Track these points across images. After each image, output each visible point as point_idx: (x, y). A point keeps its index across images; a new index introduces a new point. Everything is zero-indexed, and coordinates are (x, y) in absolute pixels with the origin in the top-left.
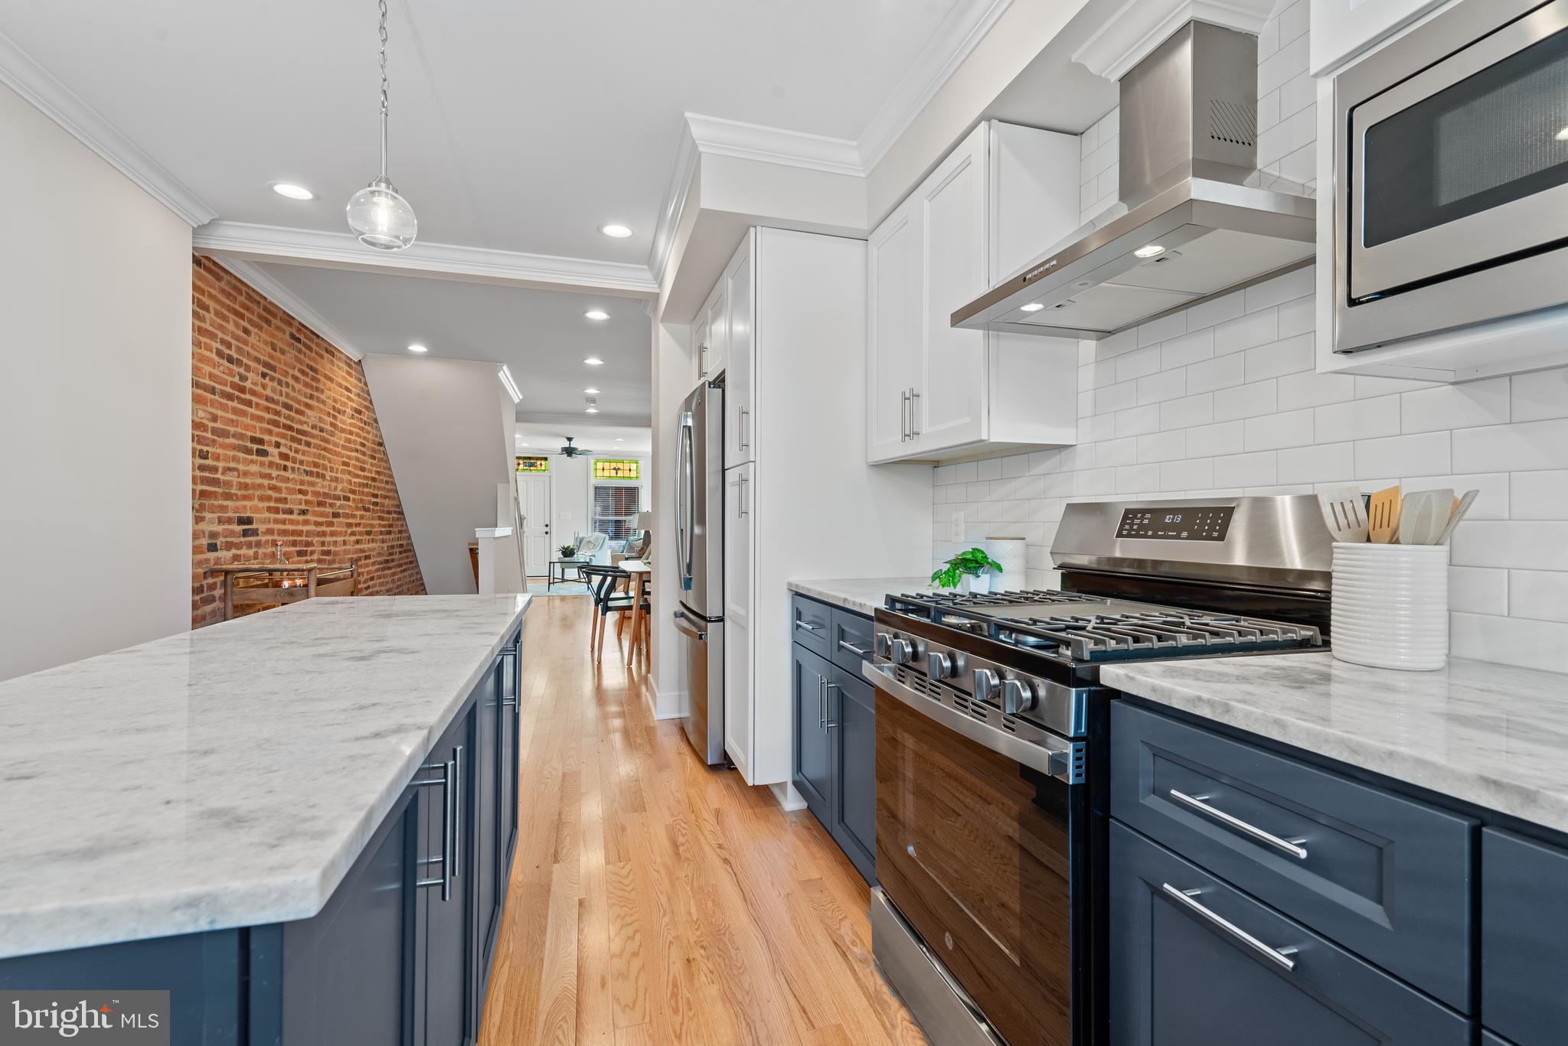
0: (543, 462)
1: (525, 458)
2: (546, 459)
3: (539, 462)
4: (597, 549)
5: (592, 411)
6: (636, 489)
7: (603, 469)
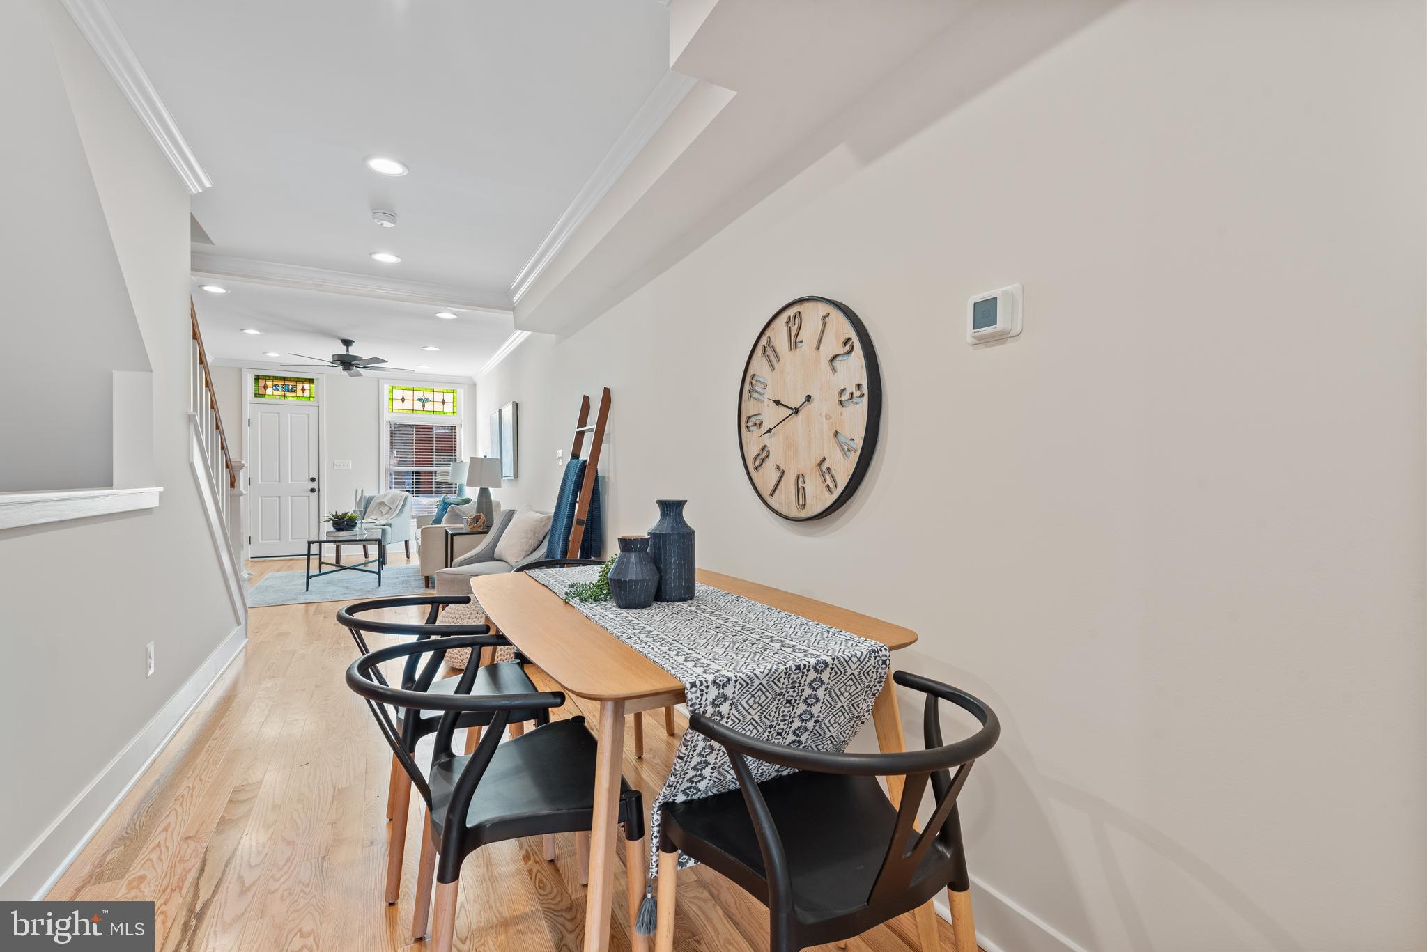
0: (307, 386)
1: (276, 378)
2: (311, 381)
3: (300, 386)
4: (394, 515)
5: (386, 258)
6: (453, 428)
7: (403, 400)
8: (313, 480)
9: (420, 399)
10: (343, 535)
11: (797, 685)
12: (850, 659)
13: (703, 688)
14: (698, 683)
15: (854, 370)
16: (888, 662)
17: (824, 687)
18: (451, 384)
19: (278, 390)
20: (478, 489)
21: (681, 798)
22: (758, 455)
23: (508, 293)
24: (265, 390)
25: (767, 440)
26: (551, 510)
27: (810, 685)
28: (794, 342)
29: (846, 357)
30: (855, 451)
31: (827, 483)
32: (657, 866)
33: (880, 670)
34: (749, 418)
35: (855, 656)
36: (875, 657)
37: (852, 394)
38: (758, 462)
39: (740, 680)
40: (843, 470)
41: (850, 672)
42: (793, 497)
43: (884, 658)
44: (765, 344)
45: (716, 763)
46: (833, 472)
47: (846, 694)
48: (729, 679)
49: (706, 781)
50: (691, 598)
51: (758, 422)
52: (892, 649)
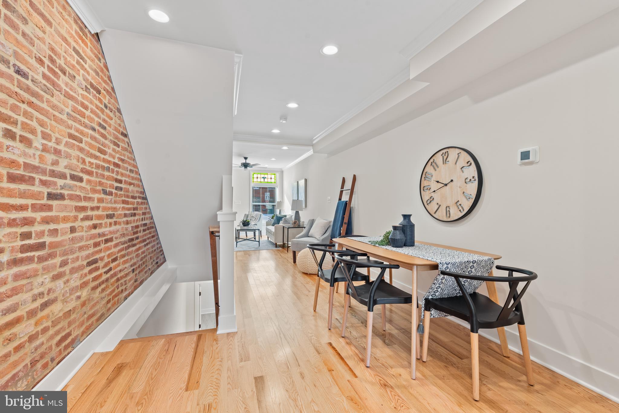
4: (257, 221)
5: (276, 131)
6: (274, 188)
7: (257, 178)
9: (263, 178)
10: (246, 228)
11: (467, 267)
12: (482, 260)
13: (443, 264)
14: (442, 263)
15: (472, 171)
16: (494, 263)
17: (474, 268)
18: (273, 171)
20: (295, 211)
21: (430, 297)
22: (429, 199)
23: (312, 140)
25: (433, 195)
26: (332, 219)
27: (470, 267)
28: (445, 161)
29: (468, 167)
30: (472, 199)
31: (459, 209)
32: (424, 315)
33: (491, 265)
34: (424, 187)
35: (484, 260)
36: (490, 261)
37: (471, 180)
38: (428, 202)
39: (452, 263)
40: (467, 206)
41: (482, 264)
42: (445, 214)
43: (492, 261)
44: (432, 161)
45: (442, 287)
46: (462, 205)
47: (480, 271)
48: (450, 263)
49: (438, 293)
50: (414, 246)
51: (429, 188)
52: (495, 259)
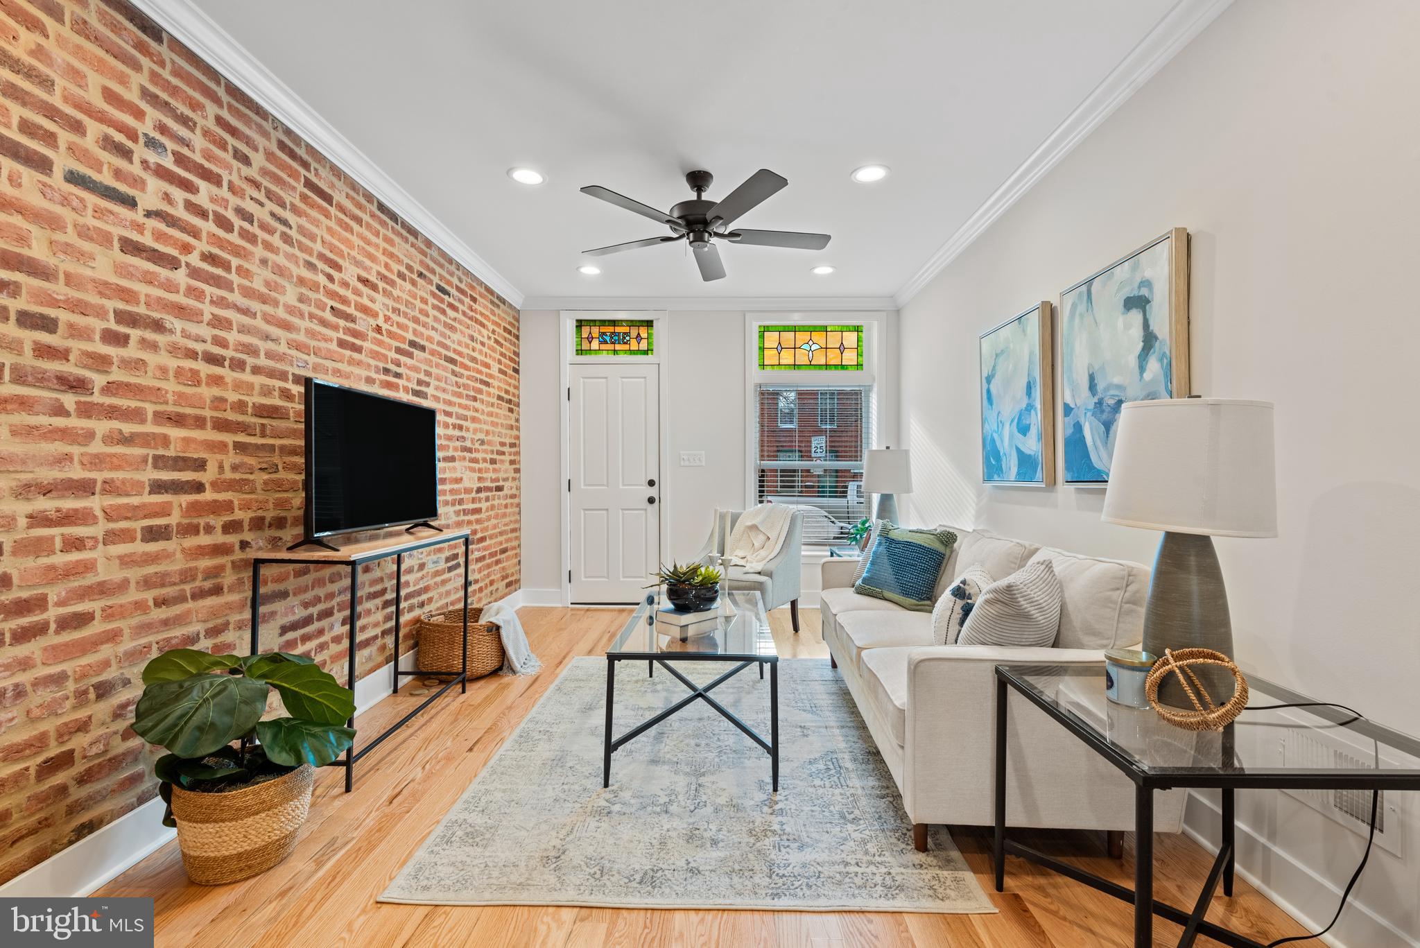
0: (643, 332)
1: (603, 323)
2: (649, 323)
3: (634, 333)
4: (775, 552)
6: (857, 394)
8: (651, 483)
19: (606, 342)
24: (590, 343)
